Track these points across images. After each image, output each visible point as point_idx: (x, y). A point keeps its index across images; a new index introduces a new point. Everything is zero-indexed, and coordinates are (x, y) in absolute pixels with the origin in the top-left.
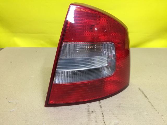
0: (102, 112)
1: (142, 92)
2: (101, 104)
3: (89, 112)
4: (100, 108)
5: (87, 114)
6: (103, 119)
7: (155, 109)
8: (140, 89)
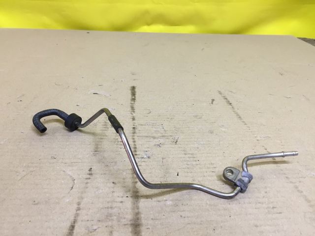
0: (134, 125)
1: (224, 97)
2: (134, 115)
3: (106, 125)
4: (131, 120)
5: (101, 129)
6: (134, 136)
7: (244, 122)
8: (220, 93)
